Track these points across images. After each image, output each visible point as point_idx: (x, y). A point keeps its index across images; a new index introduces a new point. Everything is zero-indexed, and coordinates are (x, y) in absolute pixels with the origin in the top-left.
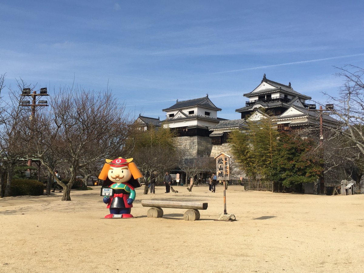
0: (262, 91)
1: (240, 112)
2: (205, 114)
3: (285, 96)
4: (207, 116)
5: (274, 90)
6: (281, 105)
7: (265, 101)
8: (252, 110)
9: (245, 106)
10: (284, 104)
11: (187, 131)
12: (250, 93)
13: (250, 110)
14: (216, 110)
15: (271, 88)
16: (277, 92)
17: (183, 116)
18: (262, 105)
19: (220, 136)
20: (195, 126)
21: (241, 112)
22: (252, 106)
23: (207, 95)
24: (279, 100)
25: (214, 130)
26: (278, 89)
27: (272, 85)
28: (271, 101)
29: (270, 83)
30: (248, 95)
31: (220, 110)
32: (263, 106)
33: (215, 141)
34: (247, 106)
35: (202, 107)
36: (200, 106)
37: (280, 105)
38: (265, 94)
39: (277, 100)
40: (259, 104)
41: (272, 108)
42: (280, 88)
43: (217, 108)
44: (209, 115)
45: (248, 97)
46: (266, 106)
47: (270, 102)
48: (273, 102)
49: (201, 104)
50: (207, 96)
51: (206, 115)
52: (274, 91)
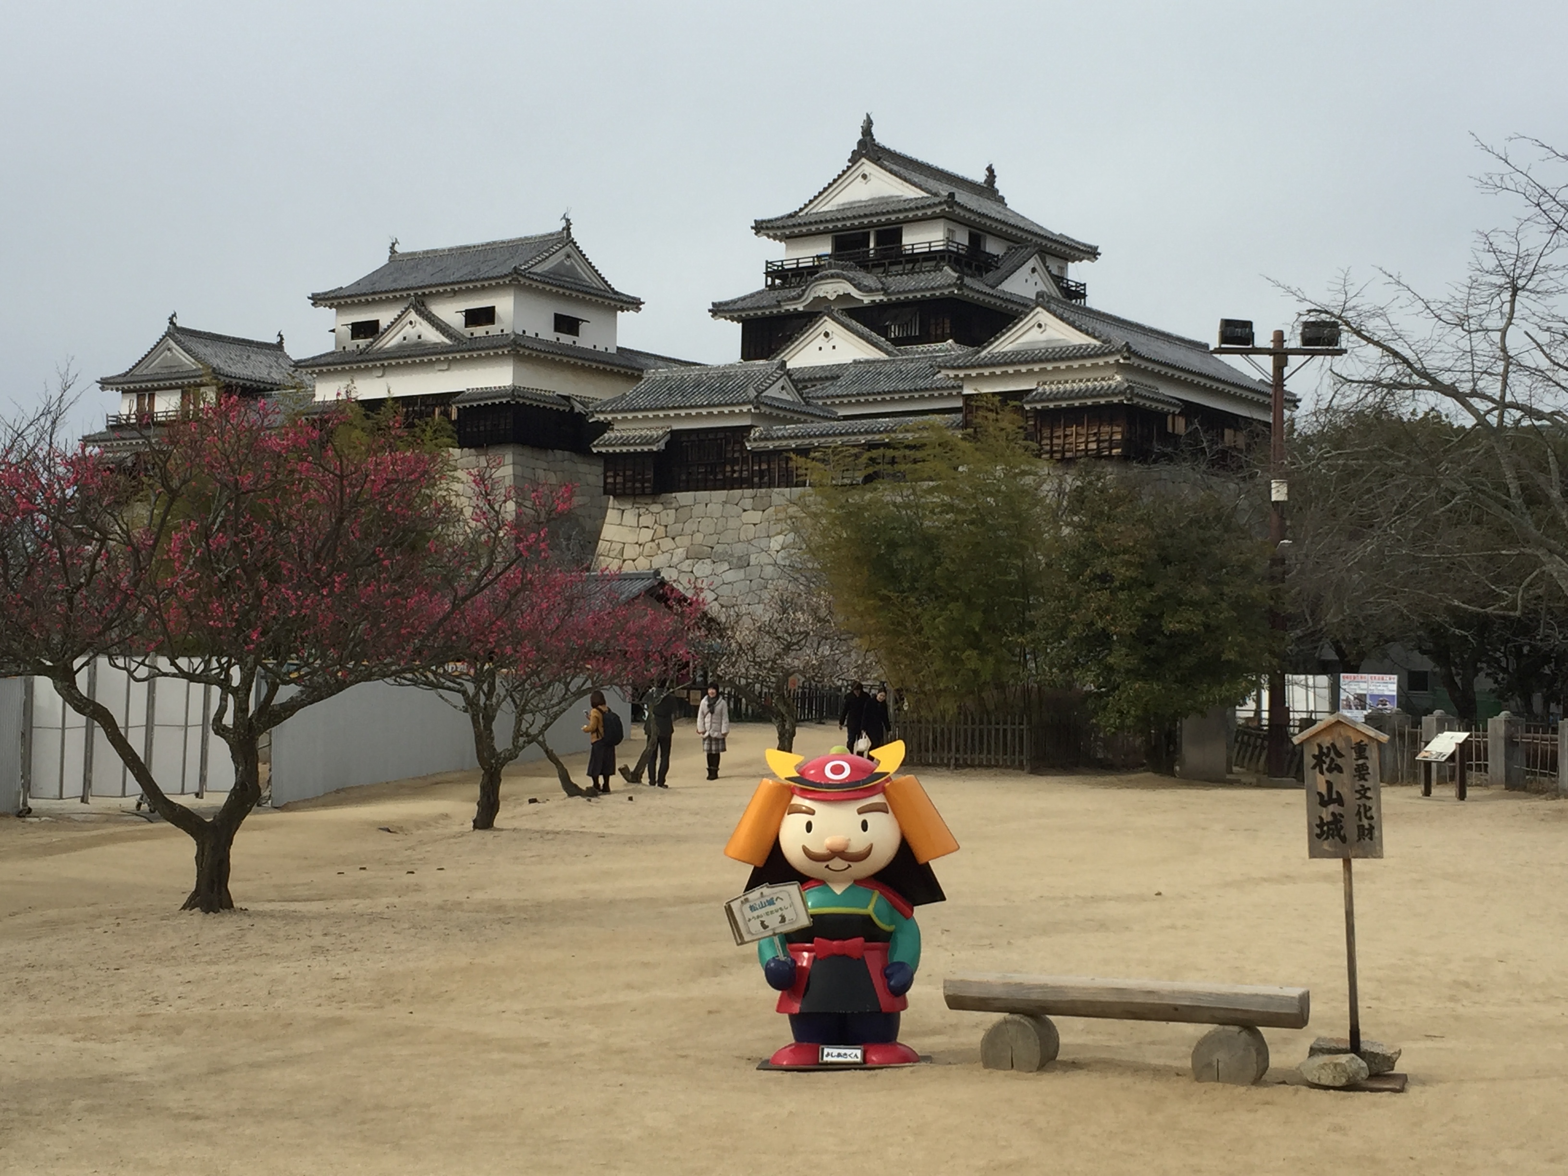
0: (851, 206)
1: (733, 319)
2: (557, 329)
3: (970, 242)
4: (566, 339)
5: (920, 203)
6: (955, 284)
7: (865, 265)
8: (801, 309)
9: (763, 287)
10: (967, 280)
11: (454, 416)
12: (790, 216)
13: (791, 308)
14: (613, 303)
15: (899, 194)
16: (934, 217)
17: (432, 336)
18: (855, 286)
19: (651, 452)
20: (499, 393)
21: (739, 319)
22: (799, 285)
23: (563, 224)
24: (943, 258)
25: (615, 419)
26: (936, 200)
27: (905, 180)
28: (900, 263)
29: (895, 168)
30: (778, 228)
31: (635, 304)
32: (860, 290)
33: (619, 479)
34: (772, 287)
35: (541, 286)
36: (528, 282)
37: (949, 286)
38: (871, 225)
39: (934, 259)
40: (838, 276)
41: (907, 303)
42: (952, 195)
43: (617, 293)
44: (578, 335)
45: (775, 237)
46: (877, 290)
47: (894, 269)
48: (912, 272)
49: (532, 270)
50: (568, 228)
51: (559, 335)
52: (917, 208)
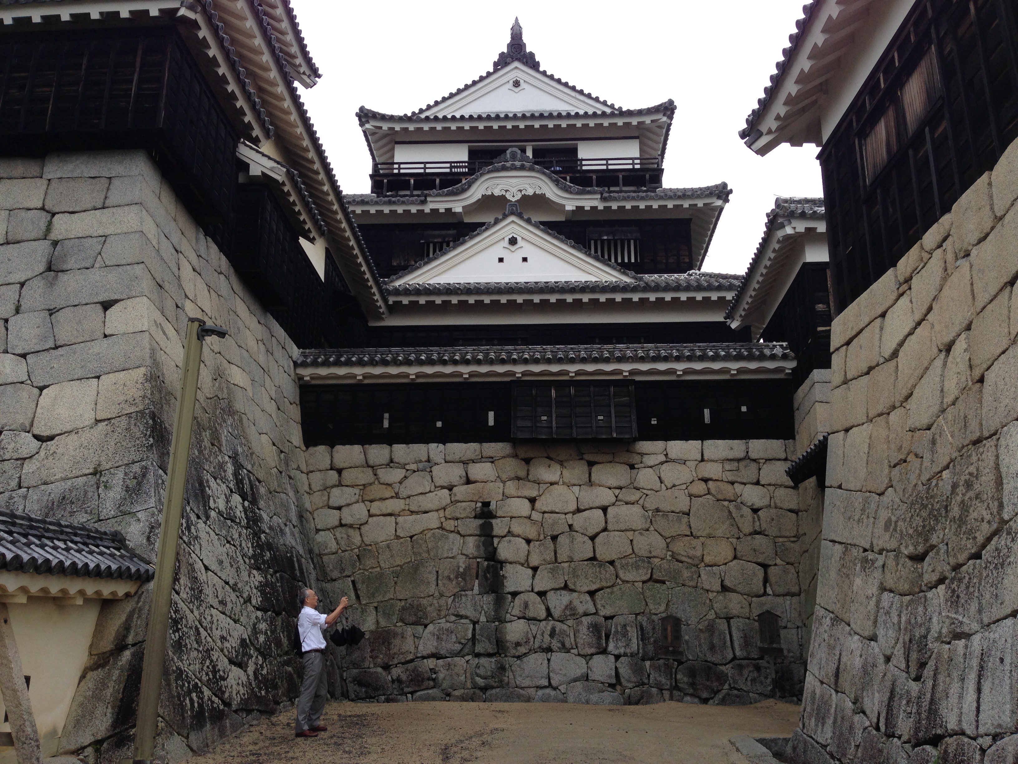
13: (442, 207)
38: (532, 138)
39: (641, 179)
46: (590, 193)
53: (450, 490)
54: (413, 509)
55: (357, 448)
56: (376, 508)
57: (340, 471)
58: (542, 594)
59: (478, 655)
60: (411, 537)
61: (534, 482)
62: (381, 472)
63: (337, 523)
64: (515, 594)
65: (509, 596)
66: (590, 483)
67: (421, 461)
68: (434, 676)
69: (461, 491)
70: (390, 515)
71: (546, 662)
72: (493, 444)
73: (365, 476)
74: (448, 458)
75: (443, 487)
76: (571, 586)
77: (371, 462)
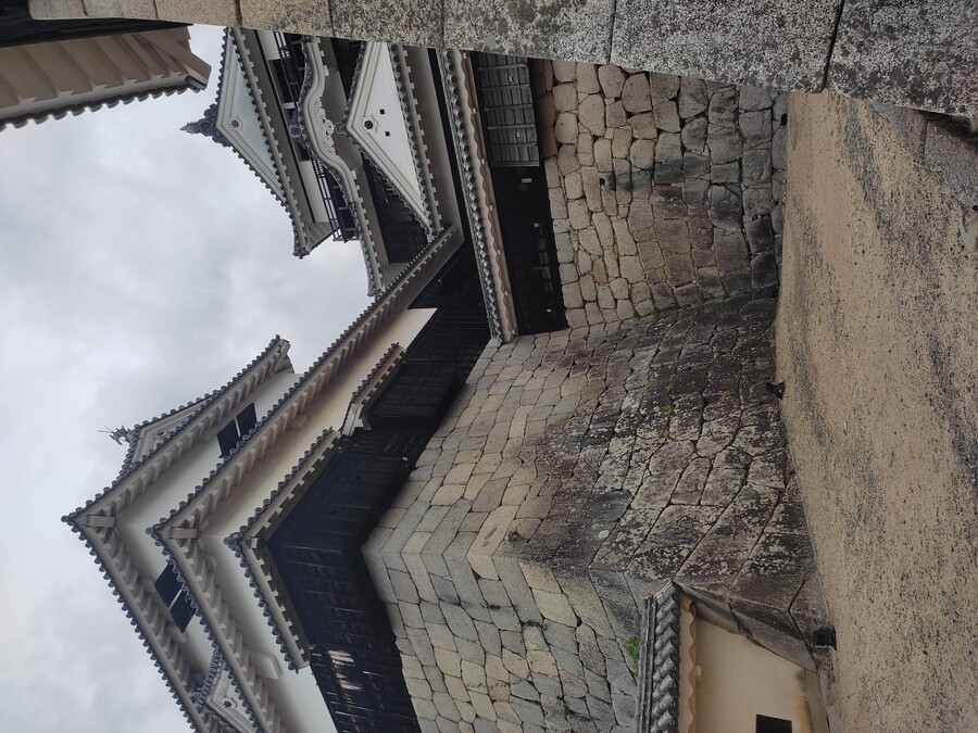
8: (355, 176)
53: (592, 212)
54: (612, 243)
55: (564, 290)
56: (613, 272)
57: (585, 302)
58: (683, 123)
59: (741, 179)
60: (636, 242)
61: (578, 138)
62: (583, 270)
63: (628, 302)
64: (683, 149)
65: (686, 154)
66: (574, 82)
67: (570, 239)
68: (759, 217)
69: (592, 204)
70: (618, 260)
71: (747, 114)
72: (548, 178)
73: (587, 283)
74: (565, 216)
75: (591, 219)
76: (674, 94)
77: (576, 279)
